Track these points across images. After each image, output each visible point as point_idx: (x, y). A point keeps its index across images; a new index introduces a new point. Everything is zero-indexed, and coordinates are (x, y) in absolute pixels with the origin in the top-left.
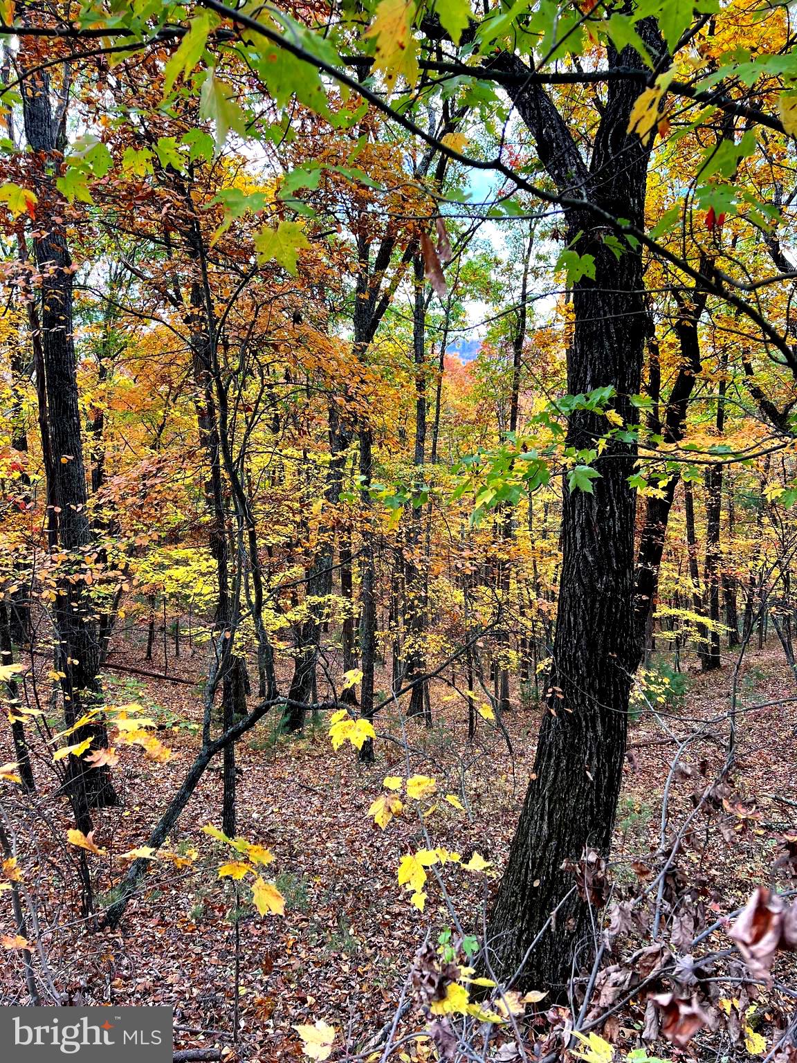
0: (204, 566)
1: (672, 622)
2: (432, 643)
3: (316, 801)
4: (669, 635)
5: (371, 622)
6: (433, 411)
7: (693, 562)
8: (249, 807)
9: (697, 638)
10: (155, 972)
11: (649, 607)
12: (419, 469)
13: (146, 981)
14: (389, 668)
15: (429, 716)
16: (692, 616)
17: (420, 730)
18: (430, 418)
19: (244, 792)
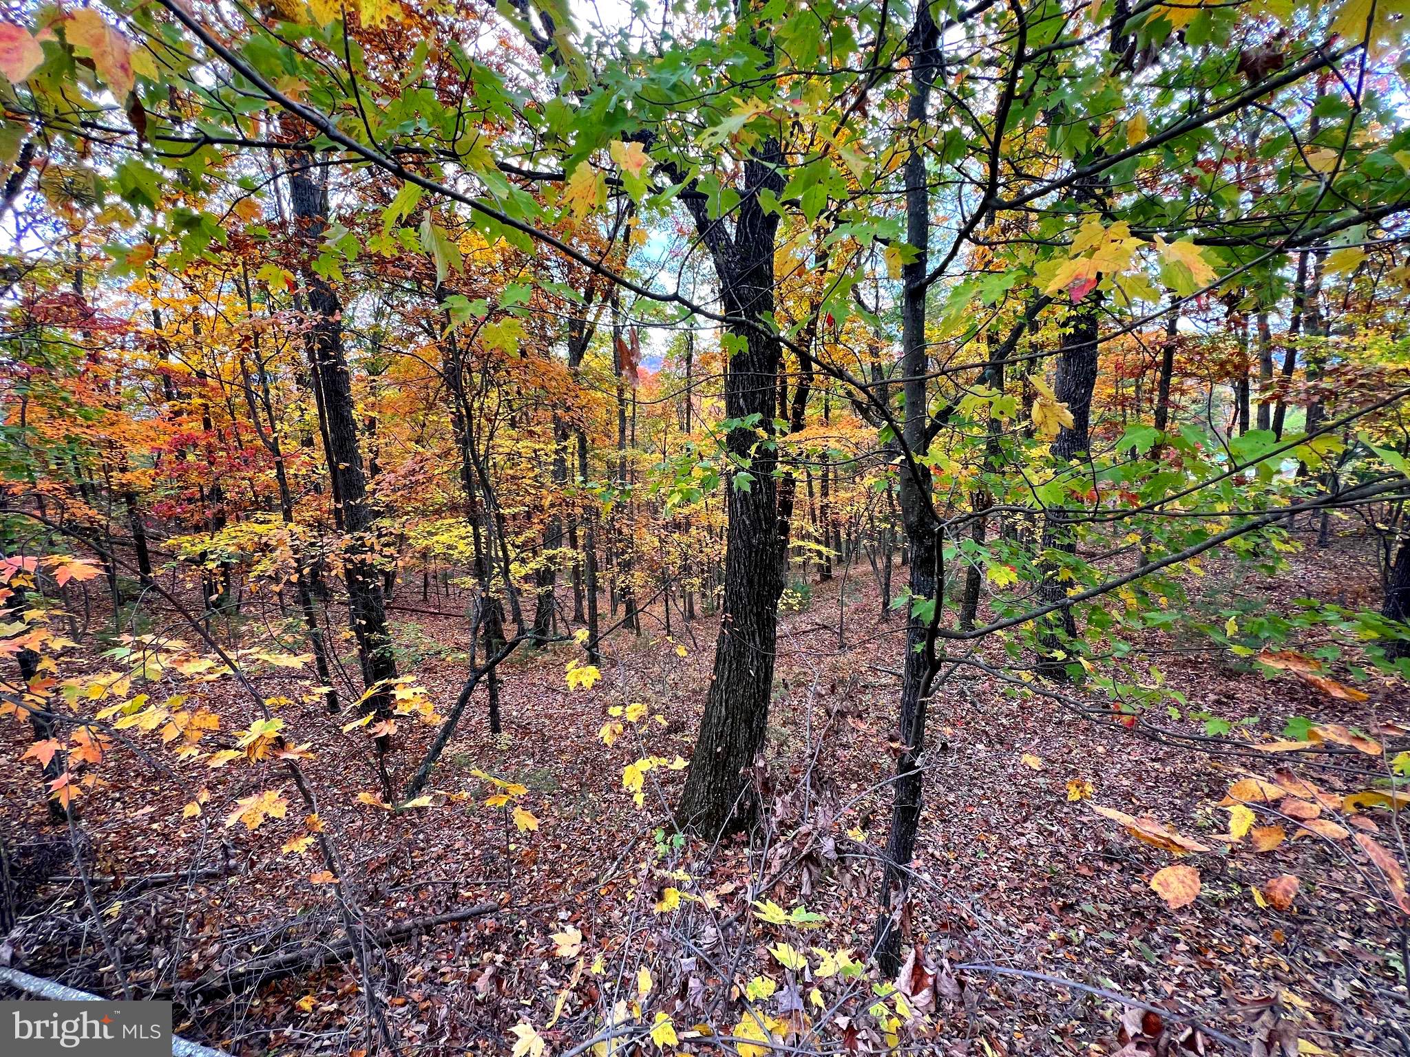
0: (463, 531)
1: (799, 551)
2: (638, 579)
3: (559, 697)
4: (799, 559)
5: (593, 565)
6: (630, 408)
7: (813, 510)
8: (509, 706)
9: (816, 560)
10: (446, 842)
11: (787, 541)
12: (622, 453)
13: (438, 850)
14: (608, 595)
15: (638, 629)
16: (813, 546)
17: (632, 637)
18: (629, 413)
19: (505, 697)
